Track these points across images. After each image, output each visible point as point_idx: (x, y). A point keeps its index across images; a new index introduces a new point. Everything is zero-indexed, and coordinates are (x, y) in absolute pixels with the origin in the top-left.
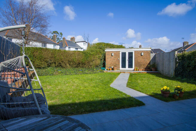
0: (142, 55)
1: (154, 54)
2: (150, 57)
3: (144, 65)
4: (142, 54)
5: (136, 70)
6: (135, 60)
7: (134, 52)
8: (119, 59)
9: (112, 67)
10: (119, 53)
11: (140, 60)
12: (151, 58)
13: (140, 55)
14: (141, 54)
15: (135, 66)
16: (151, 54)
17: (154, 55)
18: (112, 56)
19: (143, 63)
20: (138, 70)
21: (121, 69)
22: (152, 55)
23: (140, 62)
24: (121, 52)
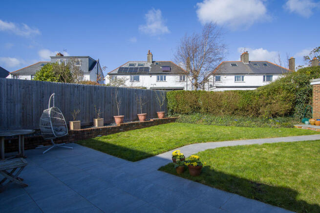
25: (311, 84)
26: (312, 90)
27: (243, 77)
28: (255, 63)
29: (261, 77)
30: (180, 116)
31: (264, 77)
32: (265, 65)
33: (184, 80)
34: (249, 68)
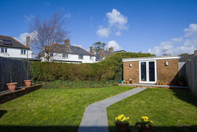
0: (166, 65)
1: (183, 63)
2: (178, 67)
3: (169, 77)
4: (167, 63)
5: (159, 84)
6: (157, 71)
7: (155, 61)
8: (138, 70)
9: (130, 80)
10: (138, 64)
11: (164, 70)
12: (179, 69)
13: (164, 65)
14: (165, 63)
15: (157, 79)
16: (179, 63)
17: (183, 65)
18: (130, 67)
19: (169, 75)
20: (162, 84)
21: (140, 82)
22: (181, 65)
23: (164, 74)
24: (140, 62)
25: (123, 61)
26: (123, 65)
27: (67, 55)
28: (74, 47)
29: (77, 56)
30: (44, 83)
31: (79, 56)
32: (79, 49)
33: (25, 53)
34: (70, 49)
